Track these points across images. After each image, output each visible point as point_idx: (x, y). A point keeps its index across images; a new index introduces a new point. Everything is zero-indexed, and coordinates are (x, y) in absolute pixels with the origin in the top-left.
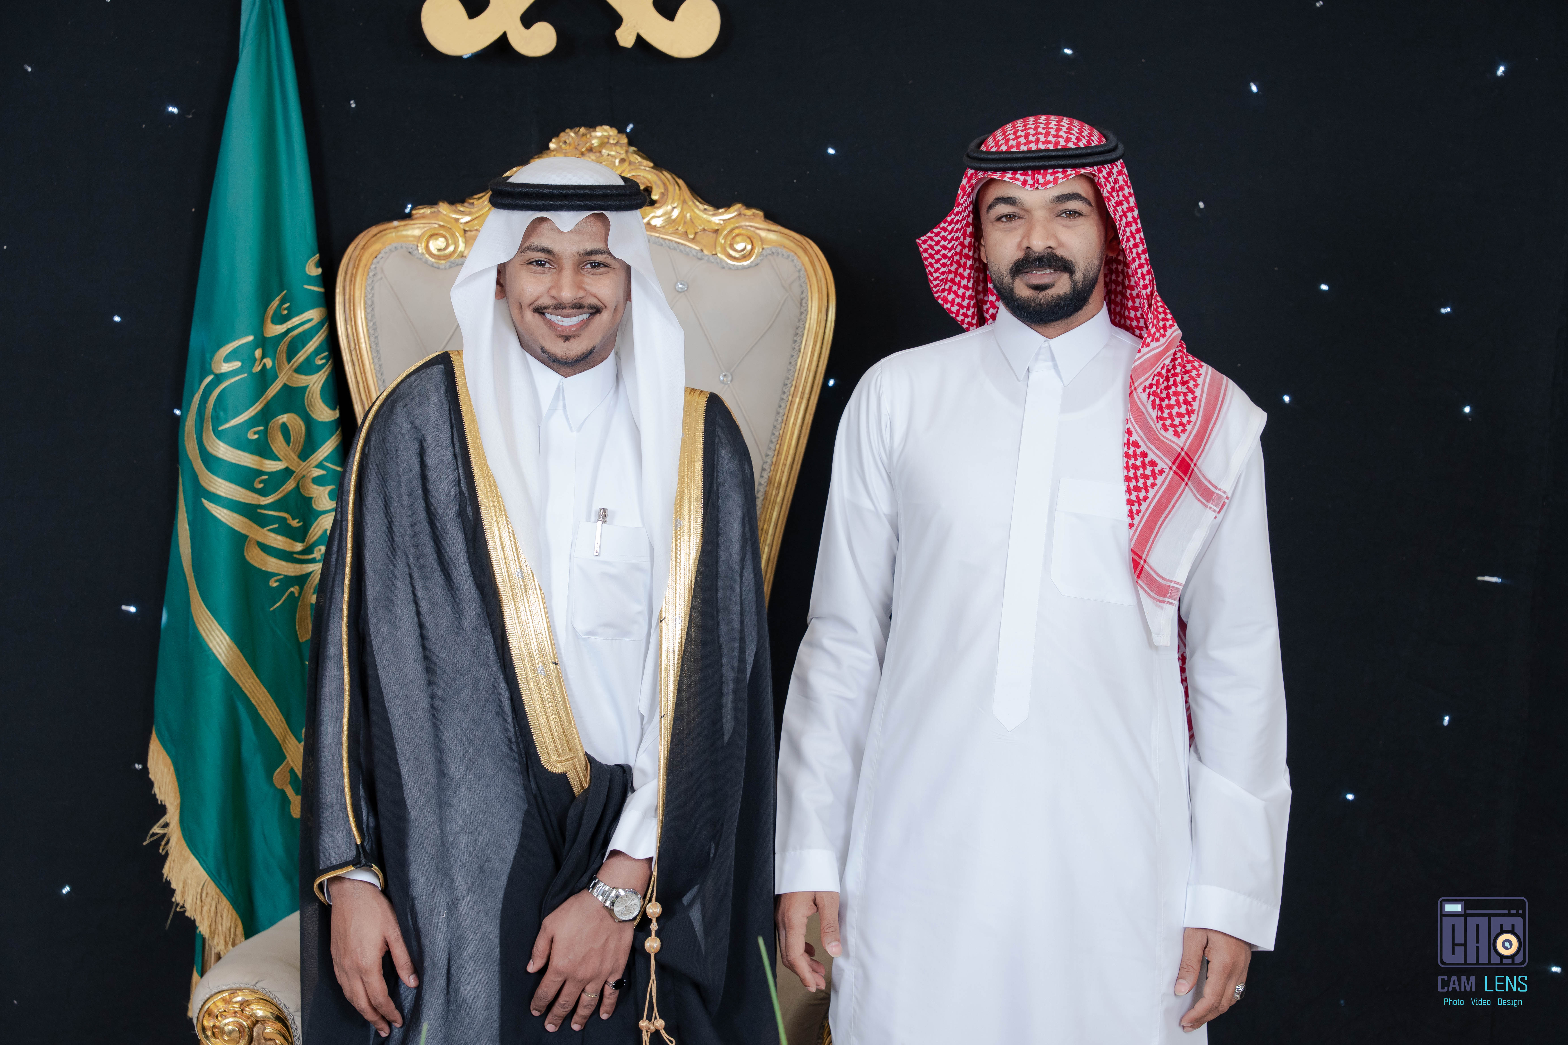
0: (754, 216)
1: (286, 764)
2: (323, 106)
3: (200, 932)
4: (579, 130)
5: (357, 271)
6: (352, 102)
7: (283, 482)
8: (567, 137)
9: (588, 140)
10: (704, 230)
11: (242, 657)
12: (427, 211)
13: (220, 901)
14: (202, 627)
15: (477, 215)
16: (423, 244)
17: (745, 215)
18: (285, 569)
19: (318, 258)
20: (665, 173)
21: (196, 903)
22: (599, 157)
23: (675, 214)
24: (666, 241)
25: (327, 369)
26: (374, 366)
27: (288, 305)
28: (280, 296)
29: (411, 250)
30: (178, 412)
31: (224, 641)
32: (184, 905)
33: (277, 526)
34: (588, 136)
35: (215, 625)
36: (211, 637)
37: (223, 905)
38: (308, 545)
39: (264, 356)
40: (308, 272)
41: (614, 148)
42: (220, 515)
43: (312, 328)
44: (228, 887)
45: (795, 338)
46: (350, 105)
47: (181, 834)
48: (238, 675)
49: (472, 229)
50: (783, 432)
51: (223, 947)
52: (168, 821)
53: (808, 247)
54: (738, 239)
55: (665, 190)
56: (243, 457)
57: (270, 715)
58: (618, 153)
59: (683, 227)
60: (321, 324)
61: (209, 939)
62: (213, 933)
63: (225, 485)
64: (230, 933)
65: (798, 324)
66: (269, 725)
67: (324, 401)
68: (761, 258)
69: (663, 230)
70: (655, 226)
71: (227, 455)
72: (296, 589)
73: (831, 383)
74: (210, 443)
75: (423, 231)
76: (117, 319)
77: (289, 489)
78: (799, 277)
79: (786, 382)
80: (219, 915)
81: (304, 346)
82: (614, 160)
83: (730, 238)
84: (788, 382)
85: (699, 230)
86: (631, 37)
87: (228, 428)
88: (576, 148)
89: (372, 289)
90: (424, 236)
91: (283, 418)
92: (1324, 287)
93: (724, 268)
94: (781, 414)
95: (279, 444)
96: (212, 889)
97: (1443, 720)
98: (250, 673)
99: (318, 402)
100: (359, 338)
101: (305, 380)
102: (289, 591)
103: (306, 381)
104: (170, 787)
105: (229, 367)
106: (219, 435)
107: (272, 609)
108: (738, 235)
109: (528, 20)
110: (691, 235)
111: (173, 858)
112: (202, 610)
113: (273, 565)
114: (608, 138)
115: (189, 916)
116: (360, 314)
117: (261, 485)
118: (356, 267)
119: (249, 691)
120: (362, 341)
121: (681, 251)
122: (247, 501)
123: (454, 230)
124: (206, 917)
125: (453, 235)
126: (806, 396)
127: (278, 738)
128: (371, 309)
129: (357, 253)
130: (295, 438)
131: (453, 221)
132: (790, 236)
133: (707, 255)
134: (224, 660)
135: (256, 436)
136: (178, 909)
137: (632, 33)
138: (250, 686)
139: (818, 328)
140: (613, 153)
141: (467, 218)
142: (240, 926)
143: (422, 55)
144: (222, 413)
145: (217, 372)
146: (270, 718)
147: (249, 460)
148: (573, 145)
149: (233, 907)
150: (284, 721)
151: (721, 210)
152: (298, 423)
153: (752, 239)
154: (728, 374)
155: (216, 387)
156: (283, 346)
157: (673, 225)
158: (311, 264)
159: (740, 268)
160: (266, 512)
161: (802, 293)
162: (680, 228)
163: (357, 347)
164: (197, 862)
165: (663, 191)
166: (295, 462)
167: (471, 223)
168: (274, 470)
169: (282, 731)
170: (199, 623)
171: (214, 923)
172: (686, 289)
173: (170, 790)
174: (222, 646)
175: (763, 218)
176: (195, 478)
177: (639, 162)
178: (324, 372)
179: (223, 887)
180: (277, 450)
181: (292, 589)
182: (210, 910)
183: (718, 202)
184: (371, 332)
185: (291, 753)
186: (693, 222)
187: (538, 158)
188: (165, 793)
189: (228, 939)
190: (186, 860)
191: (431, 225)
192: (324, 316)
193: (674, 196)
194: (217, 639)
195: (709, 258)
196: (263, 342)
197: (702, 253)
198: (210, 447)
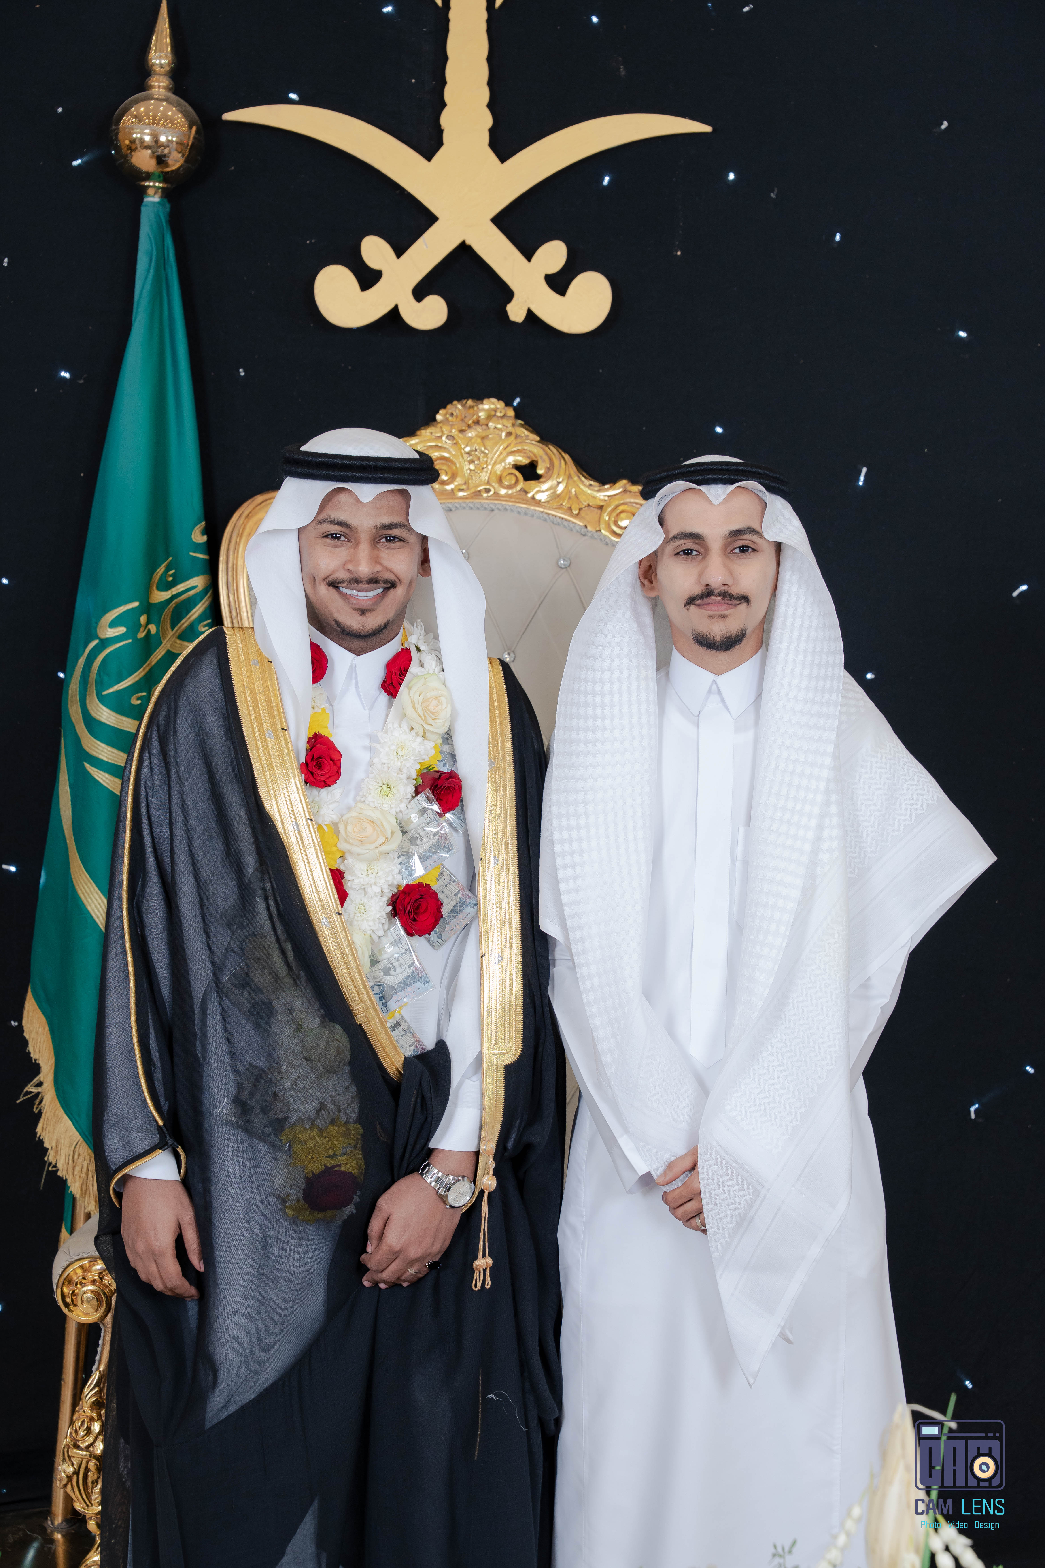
2: (213, 374)
3: (71, 1192)
4: (466, 403)
5: (240, 540)
6: (241, 370)
8: (454, 409)
9: (475, 413)
10: (589, 505)
14: (81, 889)
17: (630, 492)
19: (204, 526)
20: (551, 447)
21: (68, 1163)
22: (486, 430)
23: (561, 488)
24: (551, 516)
27: (173, 571)
28: (166, 563)
30: (62, 675)
32: (56, 1164)
34: (475, 408)
35: (94, 889)
36: (89, 900)
39: (148, 622)
40: (194, 540)
41: (501, 421)
42: (102, 779)
43: (196, 595)
46: (239, 373)
47: (55, 1094)
52: (42, 1080)
54: (623, 515)
55: (551, 464)
56: (125, 723)
58: (504, 426)
59: (568, 502)
60: (205, 591)
61: (80, 1199)
62: (84, 1193)
63: (105, 748)
69: (548, 505)
70: (540, 501)
71: (110, 720)
74: (93, 708)
76: (5, 581)
81: (188, 612)
82: (500, 433)
83: (614, 514)
85: (584, 506)
87: (112, 693)
88: (463, 420)
93: (607, 544)
96: (84, 1149)
100: (241, 607)
104: (44, 1047)
105: (114, 633)
106: (102, 699)
108: (622, 512)
109: (419, 291)
110: (575, 510)
111: (47, 1117)
112: (81, 873)
114: (495, 411)
115: (61, 1176)
118: (240, 535)
121: (565, 526)
124: (77, 1177)
129: (241, 522)
133: (591, 532)
135: (139, 702)
136: (50, 1169)
140: (499, 426)
143: (313, 325)
144: (106, 678)
145: (102, 636)
148: (459, 418)
151: (607, 486)
155: (101, 652)
157: (557, 500)
158: (197, 531)
162: (564, 504)
164: (70, 1122)
165: (548, 465)
170: (78, 885)
171: (85, 1184)
172: (568, 564)
173: (44, 1049)
174: (100, 909)
176: (77, 741)
177: (525, 436)
182: (82, 1171)
183: (604, 478)
186: (578, 498)
187: (424, 429)
188: (40, 1052)
190: (59, 1120)
192: (209, 583)
193: (559, 471)
194: (95, 902)
195: (592, 535)
196: (148, 608)
197: (585, 530)
198: (93, 710)
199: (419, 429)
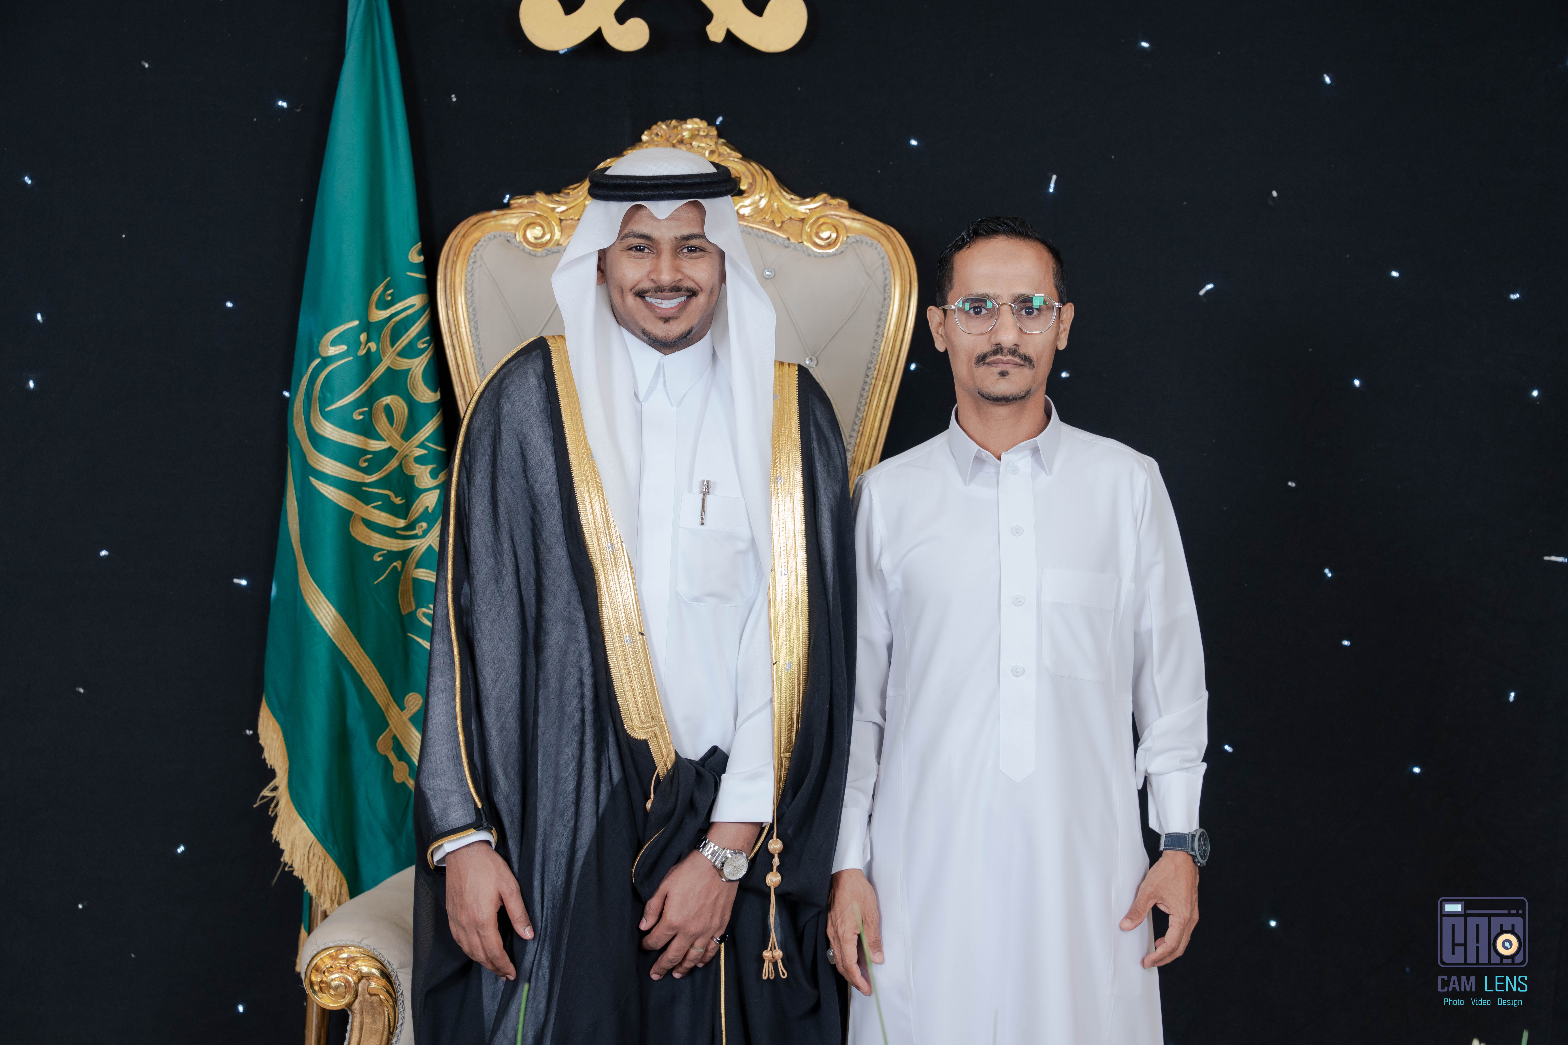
0: (839, 205)
1: (389, 731)
2: (425, 100)
3: (307, 891)
4: (670, 123)
5: (457, 259)
6: (453, 96)
7: (387, 462)
8: (659, 129)
9: (679, 132)
10: (791, 219)
11: (348, 628)
12: (524, 201)
13: (326, 861)
14: (309, 599)
15: (572, 205)
16: (520, 232)
17: (830, 205)
18: (389, 544)
19: (420, 246)
20: (753, 164)
21: (304, 863)
22: (690, 149)
23: (763, 203)
24: (754, 230)
25: (428, 353)
26: (474, 350)
27: (391, 291)
28: (384, 282)
29: (509, 239)
30: (286, 394)
31: (330, 613)
32: (292, 865)
33: (380, 503)
34: (679, 128)
35: (322, 598)
36: (318, 609)
37: (329, 867)
38: (410, 522)
39: (368, 341)
40: (410, 260)
41: (704, 140)
42: (327, 492)
43: (414, 313)
44: (333, 848)
45: (879, 324)
46: (451, 99)
47: (289, 797)
48: (343, 646)
49: (567, 218)
50: (867, 414)
51: (329, 906)
52: (277, 785)
53: (891, 235)
54: (823, 227)
55: (753, 180)
56: (348, 437)
57: (374, 684)
58: (708, 144)
59: (771, 216)
60: (423, 310)
61: (316, 898)
62: (320, 891)
63: (331, 463)
64: (336, 892)
65: (881, 310)
66: (373, 693)
67: (425, 384)
68: (846, 246)
69: (751, 220)
70: (744, 215)
71: (333, 435)
72: (399, 564)
73: (913, 367)
74: (317, 424)
75: (521, 220)
76: (229, 305)
77: (393, 468)
78: (883, 264)
79: (869, 366)
80: (325, 874)
81: (407, 331)
83: (816, 227)
84: (871, 365)
85: (786, 219)
86: (721, 32)
87: (335, 409)
88: (667, 140)
89: (472, 275)
90: (522, 225)
91: (386, 399)
92: (1395, 274)
93: (809, 255)
94: (865, 397)
95: (383, 425)
96: (319, 849)
97: (1509, 696)
98: (355, 644)
99: (420, 385)
100: (460, 323)
101: (407, 363)
102: (392, 565)
103: (409, 364)
104: (279, 753)
105: (335, 351)
106: (326, 416)
107: (376, 583)
108: (823, 224)
109: (622, 16)
110: (778, 223)
111: (282, 820)
112: (309, 583)
113: (377, 540)
114: (699, 130)
115: (297, 875)
116: (461, 300)
117: (366, 464)
118: (457, 255)
119: (354, 661)
120: (463, 325)
121: (768, 239)
122: (352, 479)
123: (550, 219)
124: (313, 876)
125: (549, 224)
126: (889, 379)
127: (381, 706)
128: (470, 295)
129: (458, 241)
130: (399, 419)
131: (549, 210)
132: (874, 225)
133: (794, 243)
134: (330, 631)
135: (361, 417)
137: (722, 29)
138: (355, 657)
139: (901, 314)
140: (703, 145)
141: (563, 208)
142: (345, 886)
143: (520, 51)
144: (328, 395)
145: (324, 355)
146: (374, 687)
147: (354, 440)
148: (664, 137)
149: (338, 867)
150: (387, 690)
151: (807, 200)
152: (401, 405)
153: (837, 228)
154: (814, 358)
155: (323, 370)
156: (387, 331)
157: (760, 214)
158: (414, 252)
159: (825, 256)
160: (370, 490)
161: (886, 279)
162: (767, 217)
163: (458, 331)
164: (304, 824)
165: (751, 181)
166: (398, 443)
167: (567, 212)
168: (378, 450)
169: (385, 699)
170: (307, 595)
171: (320, 883)
172: (773, 275)
173: (279, 756)
174: (329, 618)
175: (847, 207)
176: (303, 456)
177: (728, 153)
178: (426, 356)
179: (329, 848)
180: (381, 431)
181: (395, 564)
182: (317, 870)
183: (804, 192)
184: (471, 317)
185: (394, 721)
186: (780, 212)
187: (631, 150)
188: (274, 758)
189: (334, 898)
190: (295, 822)
191: (528, 214)
192: (426, 302)
193: (761, 187)
194: (324, 611)
195: (795, 246)
196: (367, 326)
197: (788, 242)
198: (317, 427)
199: (625, 149)
